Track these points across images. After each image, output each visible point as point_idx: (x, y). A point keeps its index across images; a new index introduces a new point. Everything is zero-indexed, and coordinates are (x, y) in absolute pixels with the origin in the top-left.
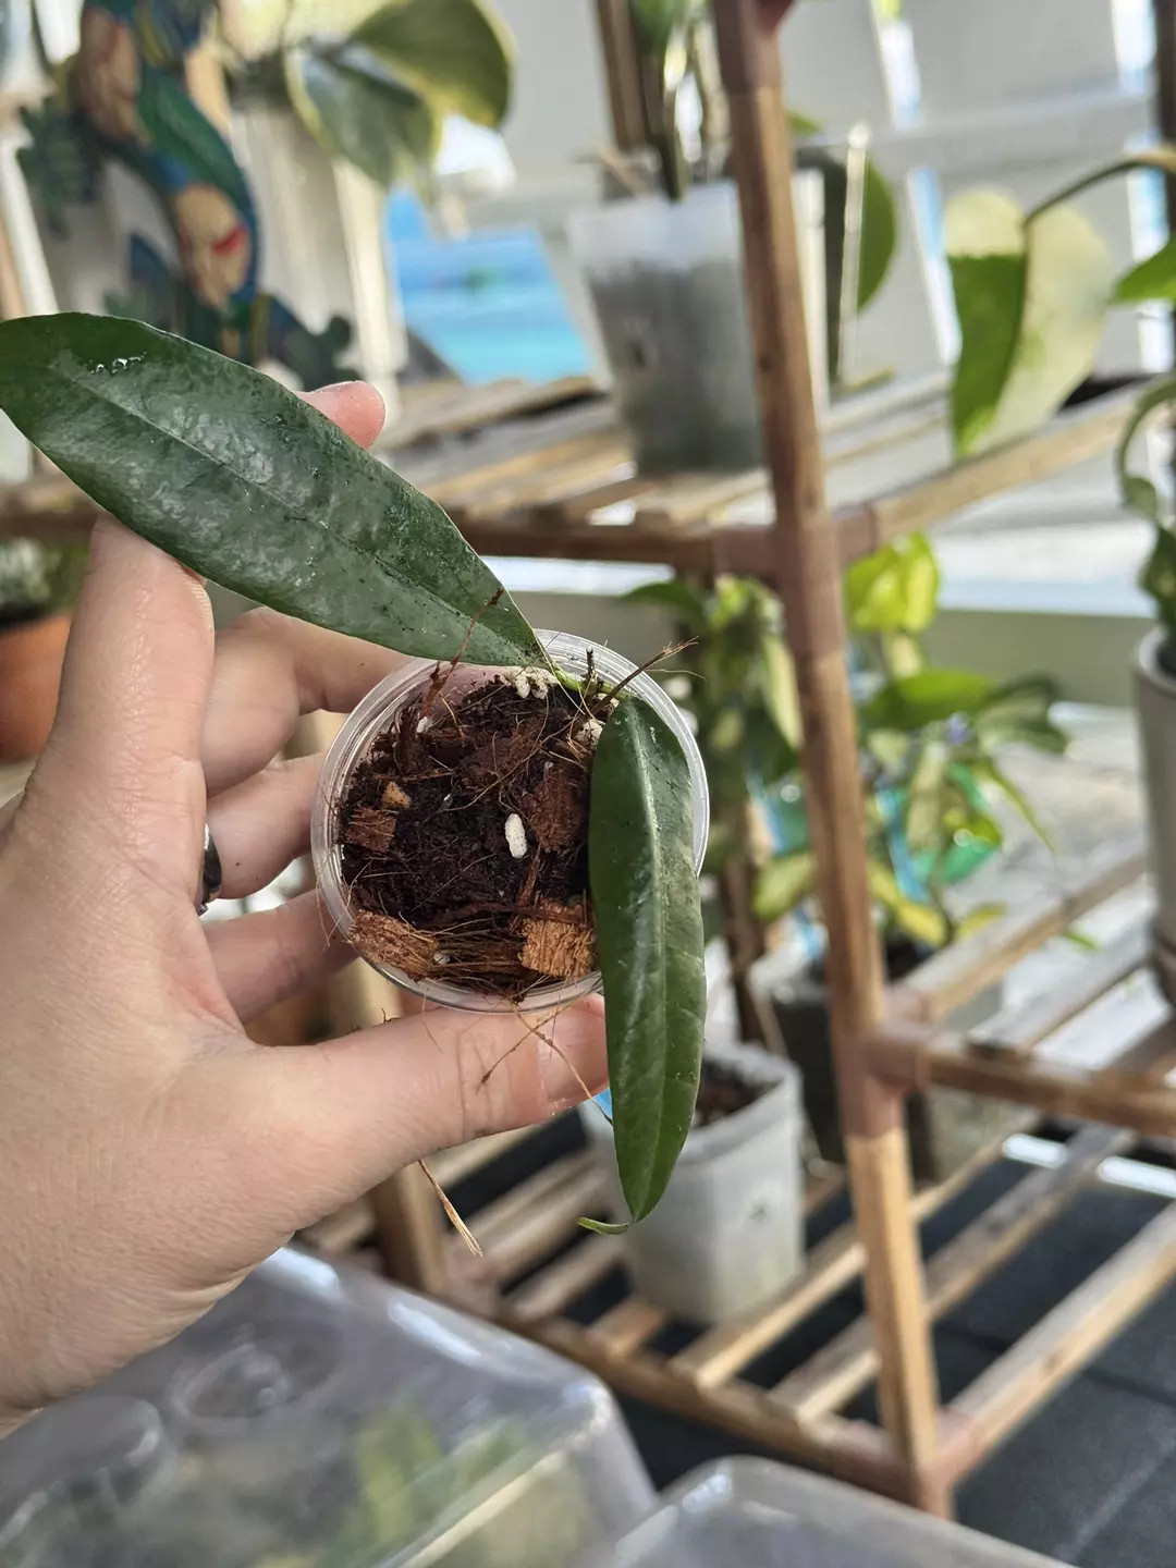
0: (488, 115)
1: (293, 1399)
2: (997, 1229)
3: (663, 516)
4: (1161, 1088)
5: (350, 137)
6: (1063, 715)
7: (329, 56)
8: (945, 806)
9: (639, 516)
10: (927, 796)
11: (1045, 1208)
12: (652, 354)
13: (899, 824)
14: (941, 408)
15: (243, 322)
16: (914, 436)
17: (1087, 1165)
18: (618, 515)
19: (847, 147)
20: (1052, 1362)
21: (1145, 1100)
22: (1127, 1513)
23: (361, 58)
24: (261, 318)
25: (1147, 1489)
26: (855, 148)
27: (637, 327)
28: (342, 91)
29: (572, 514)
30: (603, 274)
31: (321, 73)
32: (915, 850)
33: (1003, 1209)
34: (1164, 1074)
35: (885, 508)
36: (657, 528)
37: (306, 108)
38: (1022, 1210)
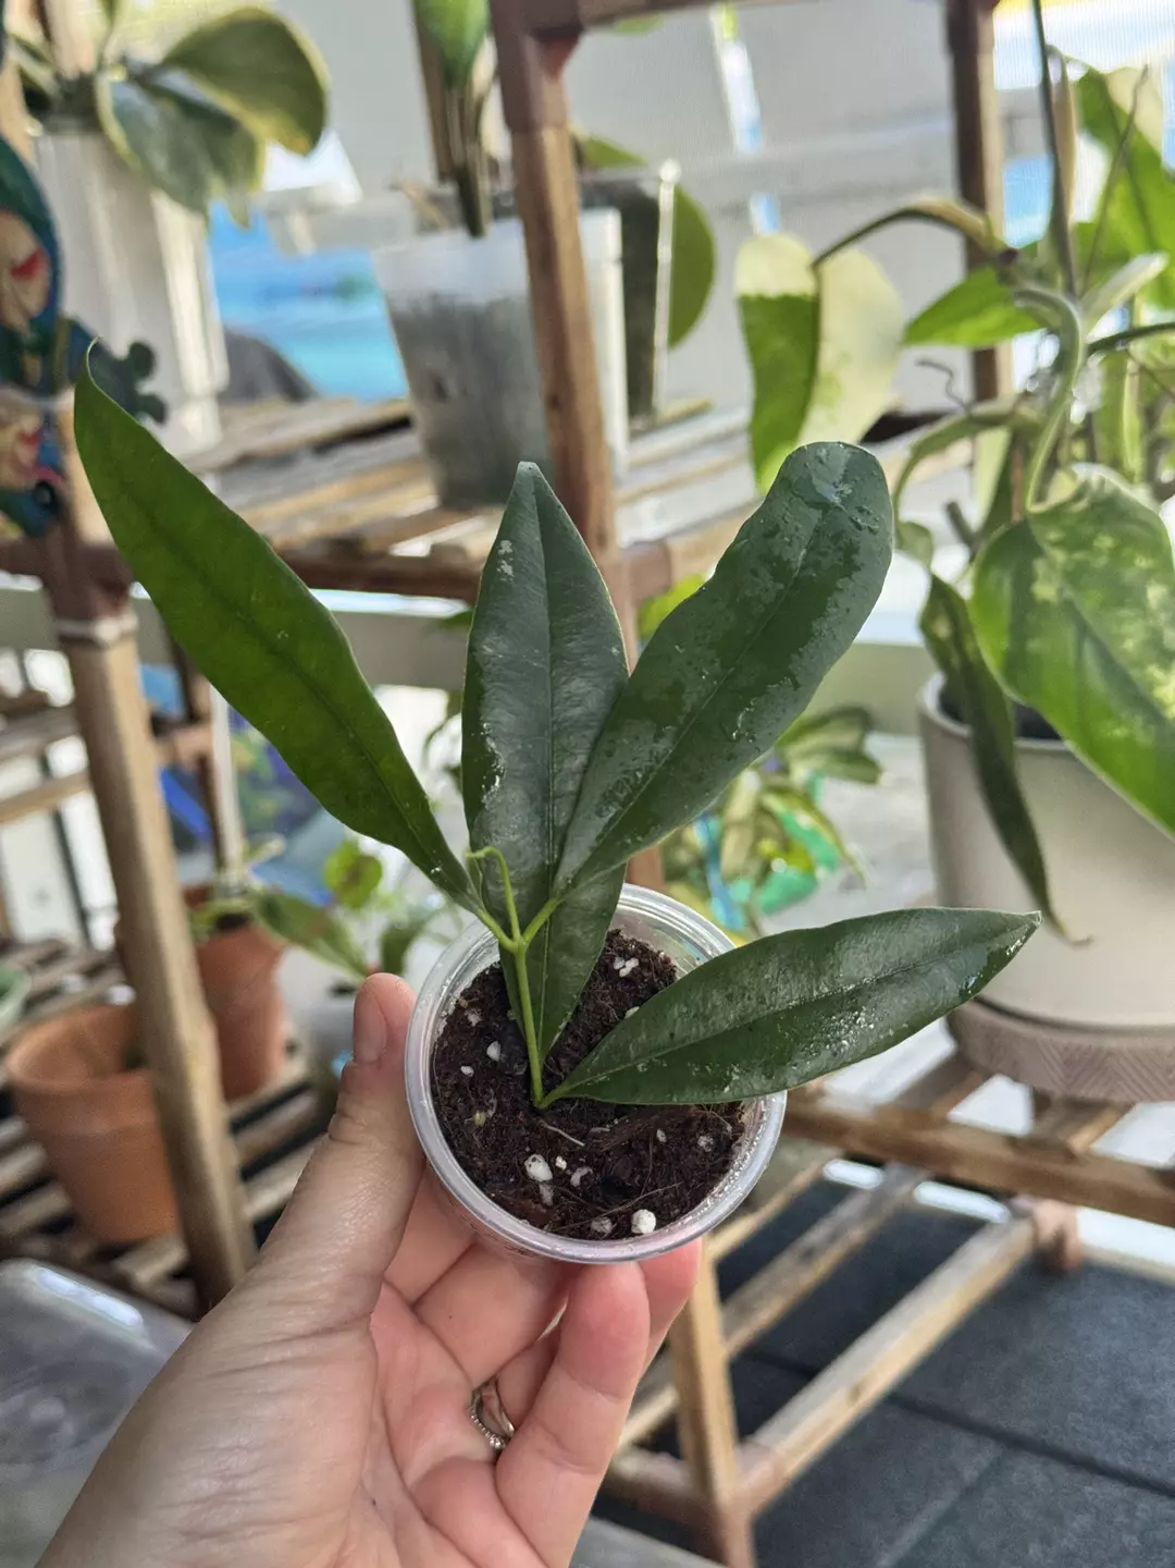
0: (303, 141)
1: (80, 1442)
2: (809, 1255)
3: (458, 550)
4: (944, 1123)
5: (160, 162)
6: (876, 745)
7: (143, 78)
8: (759, 834)
9: (435, 549)
10: (740, 824)
11: (857, 1234)
12: (452, 388)
13: (714, 851)
14: (742, 444)
15: (44, 347)
16: (718, 471)
17: (903, 1190)
18: (416, 547)
19: (659, 180)
20: (856, 1392)
21: (927, 1137)
22: (925, 1543)
23: (179, 81)
24: (62, 342)
25: (948, 1518)
26: (664, 182)
27: (437, 360)
28: (153, 114)
29: (373, 546)
30: (403, 307)
31: (134, 96)
32: (730, 878)
33: (816, 1235)
34: (949, 1110)
35: (677, 546)
36: (456, 562)
37: (114, 130)
38: (833, 1238)
